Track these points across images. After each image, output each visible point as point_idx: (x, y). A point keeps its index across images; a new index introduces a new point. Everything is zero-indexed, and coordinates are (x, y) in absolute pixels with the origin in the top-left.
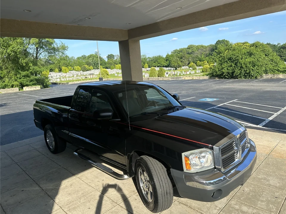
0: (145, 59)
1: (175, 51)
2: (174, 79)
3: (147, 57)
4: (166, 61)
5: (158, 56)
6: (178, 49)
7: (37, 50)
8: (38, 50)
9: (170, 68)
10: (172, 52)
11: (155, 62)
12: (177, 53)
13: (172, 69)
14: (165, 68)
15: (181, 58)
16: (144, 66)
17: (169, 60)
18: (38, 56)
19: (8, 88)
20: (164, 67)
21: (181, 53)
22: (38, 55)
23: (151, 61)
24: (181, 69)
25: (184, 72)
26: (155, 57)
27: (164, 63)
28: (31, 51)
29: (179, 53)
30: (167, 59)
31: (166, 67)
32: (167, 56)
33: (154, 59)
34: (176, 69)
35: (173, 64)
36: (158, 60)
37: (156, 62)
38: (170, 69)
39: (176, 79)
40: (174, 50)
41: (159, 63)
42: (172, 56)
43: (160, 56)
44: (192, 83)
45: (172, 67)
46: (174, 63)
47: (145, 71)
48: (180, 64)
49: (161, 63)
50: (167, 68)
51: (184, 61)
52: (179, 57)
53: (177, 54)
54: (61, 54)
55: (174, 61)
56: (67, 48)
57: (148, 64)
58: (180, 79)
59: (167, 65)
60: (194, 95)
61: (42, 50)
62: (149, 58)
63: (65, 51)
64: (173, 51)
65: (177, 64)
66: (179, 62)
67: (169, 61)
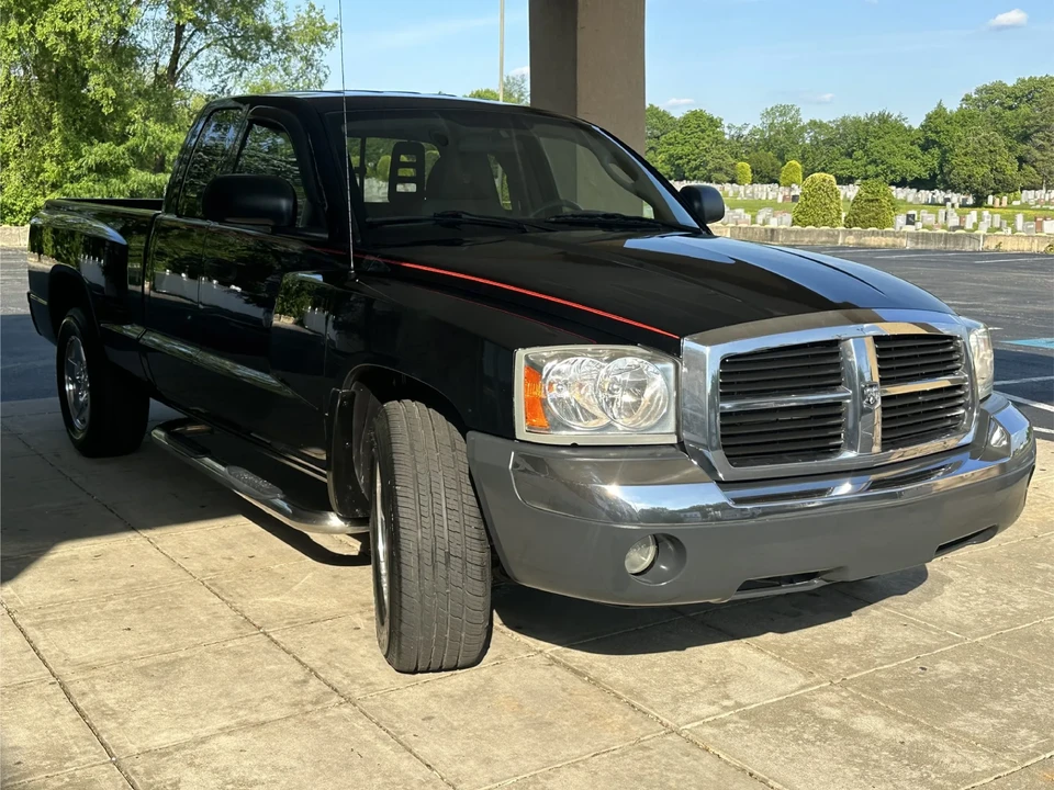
0: (788, 129)
1: (990, 94)
2: (932, 246)
3: (805, 120)
4: (925, 148)
5: (872, 118)
6: (1010, 85)
7: (179, 39)
8: (185, 34)
9: (939, 195)
10: (967, 99)
11: (849, 155)
12: (1001, 104)
13: (956, 198)
14: (909, 194)
15: (1025, 138)
16: (779, 172)
17: (940, 146)
18: (179, 67)
19: (16, 224)
20: (902, 184)
21: (1024, 109)
22: (182, 61)
23: (824, 142)
24: (1015, 203)
25: (1026, 219)
26: (856, 121)
27: (909, 163)
28: (147, 39)
29: (1011, 108)
30: (933, 136)
31: (919, 184)
32: (929, 118)
33: (844, 136)
34: (980, 202)
35: (961, 166)
36: (872, 144)
37: (858, 154)
38: (941, 201)
39: (942, 245)
40: (980, 85)
41: (874, 162)
42: (964, 119)
43: (883, 119)
44: (1031, 268)
45: (955, 189)
46: (969, 160)
47: (780, 200)
48: (1011, 169)
49: (891, 161)
50: (925, 195)
51: (1037, 154)
52: (1006, 132)
53: (998, 109)
54: (296, 64)
55: (970, 149)
56: (329, 36)
57: (803, 159)
58: (968, 248)
59: (926, 175)
60: (998, 320)
61: (199, 41)
62: (813, 124)
63: (323, 47)
64: (978, 91)
65: (986, 170)
66: (1001, 161)
67: (944, 152)
